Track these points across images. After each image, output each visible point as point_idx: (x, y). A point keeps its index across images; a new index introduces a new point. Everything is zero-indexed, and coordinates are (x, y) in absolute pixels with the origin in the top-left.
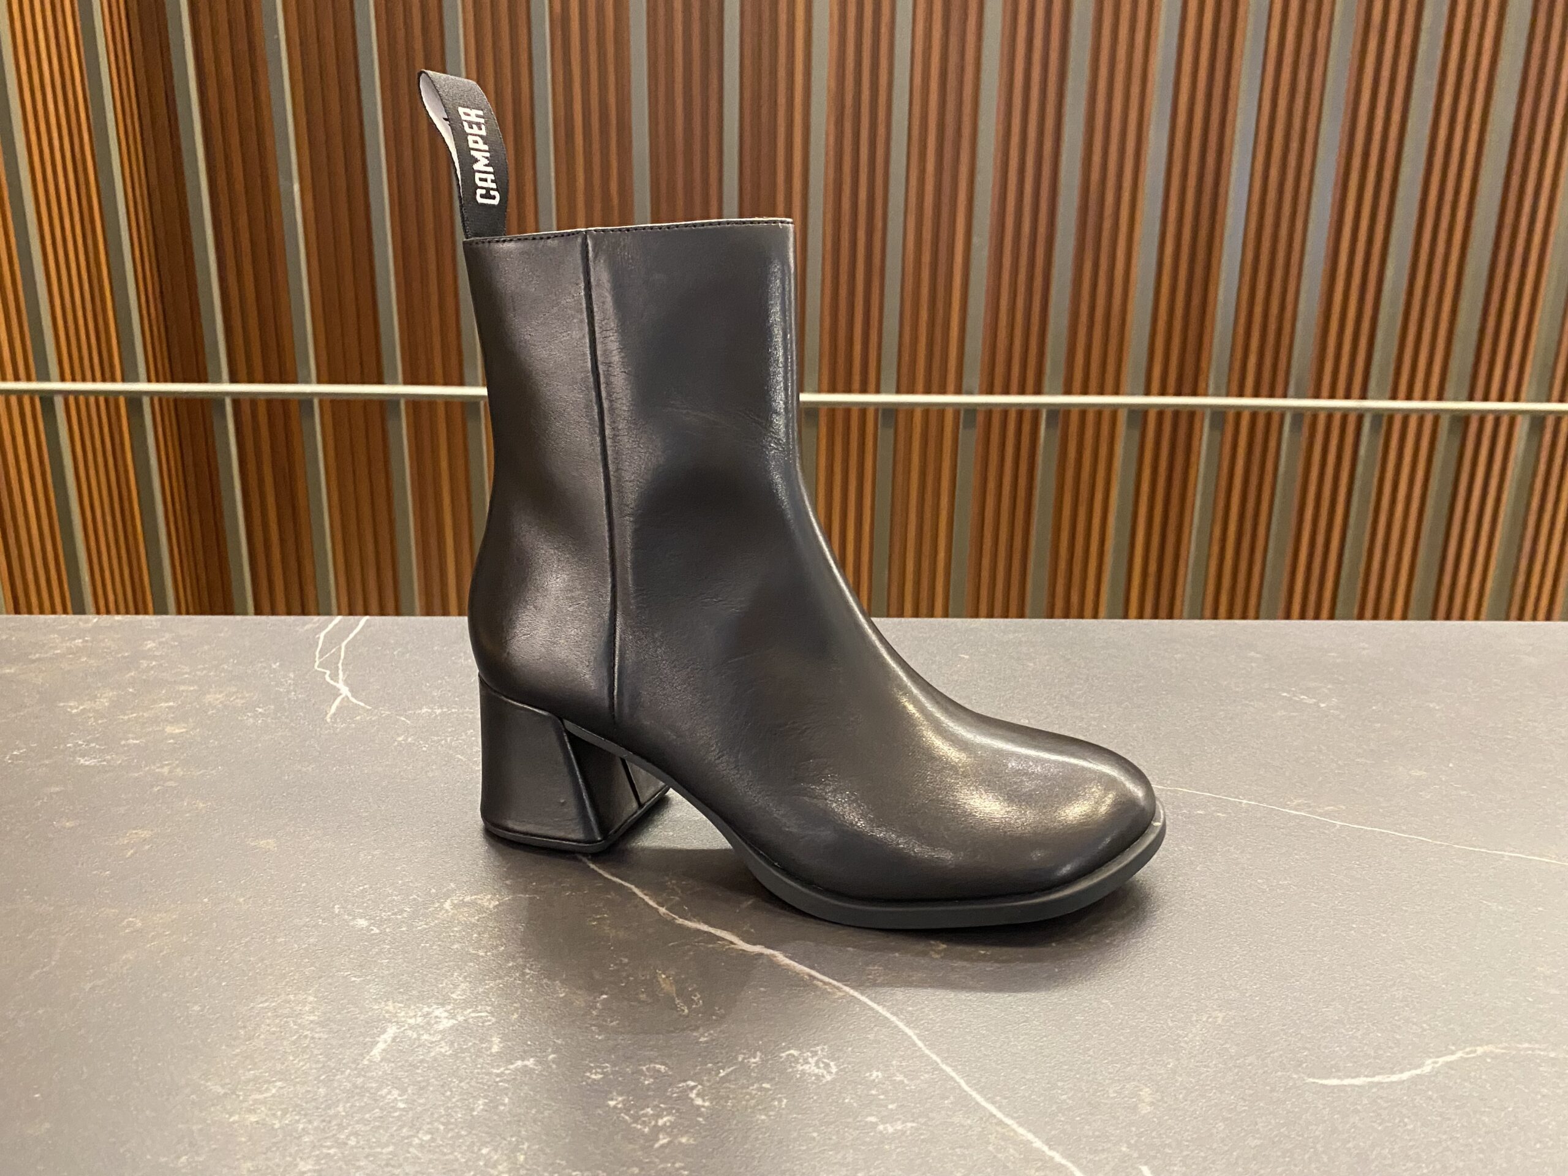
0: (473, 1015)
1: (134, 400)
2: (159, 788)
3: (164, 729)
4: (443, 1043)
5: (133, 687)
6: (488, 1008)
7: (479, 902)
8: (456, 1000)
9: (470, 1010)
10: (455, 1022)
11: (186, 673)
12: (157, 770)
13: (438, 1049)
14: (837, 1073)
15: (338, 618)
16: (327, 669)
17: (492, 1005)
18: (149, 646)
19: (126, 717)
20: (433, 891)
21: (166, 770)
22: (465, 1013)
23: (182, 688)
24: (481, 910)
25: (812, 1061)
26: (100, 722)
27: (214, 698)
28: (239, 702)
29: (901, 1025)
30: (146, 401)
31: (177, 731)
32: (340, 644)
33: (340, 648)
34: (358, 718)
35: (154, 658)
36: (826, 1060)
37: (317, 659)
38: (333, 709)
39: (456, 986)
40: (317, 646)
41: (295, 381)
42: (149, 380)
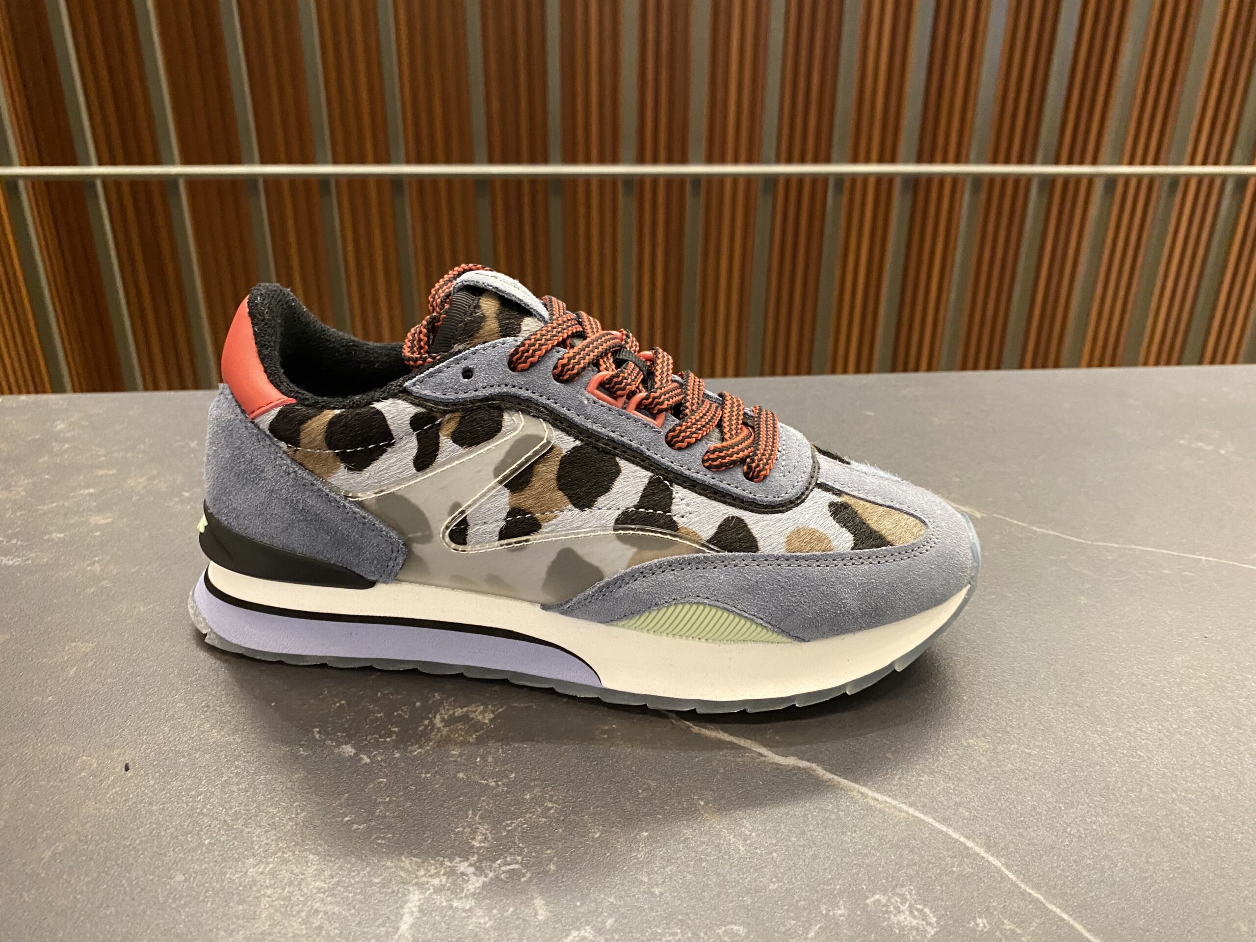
0: (503, 868)
1: (11, 183)
2: (92, 590)
3: (87, 520)
4: (480, 912)
5: (48, 473)
6: (519, 858)
7: (472, 715)
8: (479, 848)
9: (499, 862)
10: (486, 879)
11: (102, 456)
12: (89, 568)
13: (474, 920)
14: (938, 922)
17: (520, 855)
18: (59, 427)
19: (46, 507)
20: (418, 704)
21: (97, 567)
22: (495, 865)
23: (101, 472)
24: (476, 726)
25: (904, 908)
26: (18, 514)
27: (136, 482)
28: (163, 487)
29: (982, 852)
30: (21, 183)
31: (102, 522)
35: (66, 440)
36: (920, 907)
39: (474, 831)
41: (157, 162)
42: (22, 165)
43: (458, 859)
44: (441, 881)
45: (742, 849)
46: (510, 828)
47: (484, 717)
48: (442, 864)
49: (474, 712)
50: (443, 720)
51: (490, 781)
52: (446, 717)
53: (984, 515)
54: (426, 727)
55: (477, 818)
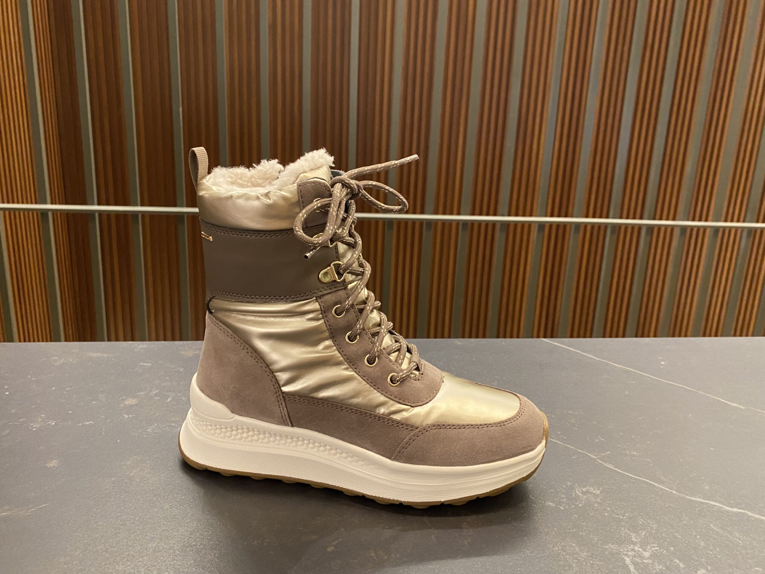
4: (656, 564)
9: (649, 547)
10: (649, 553)
13: (657, 567)
39: (630, 535)
43: (632, 546)
44: (632, 553)
45: (741, 542)
48: (627, 547)
52: (580, 491)
53: (745, 408)
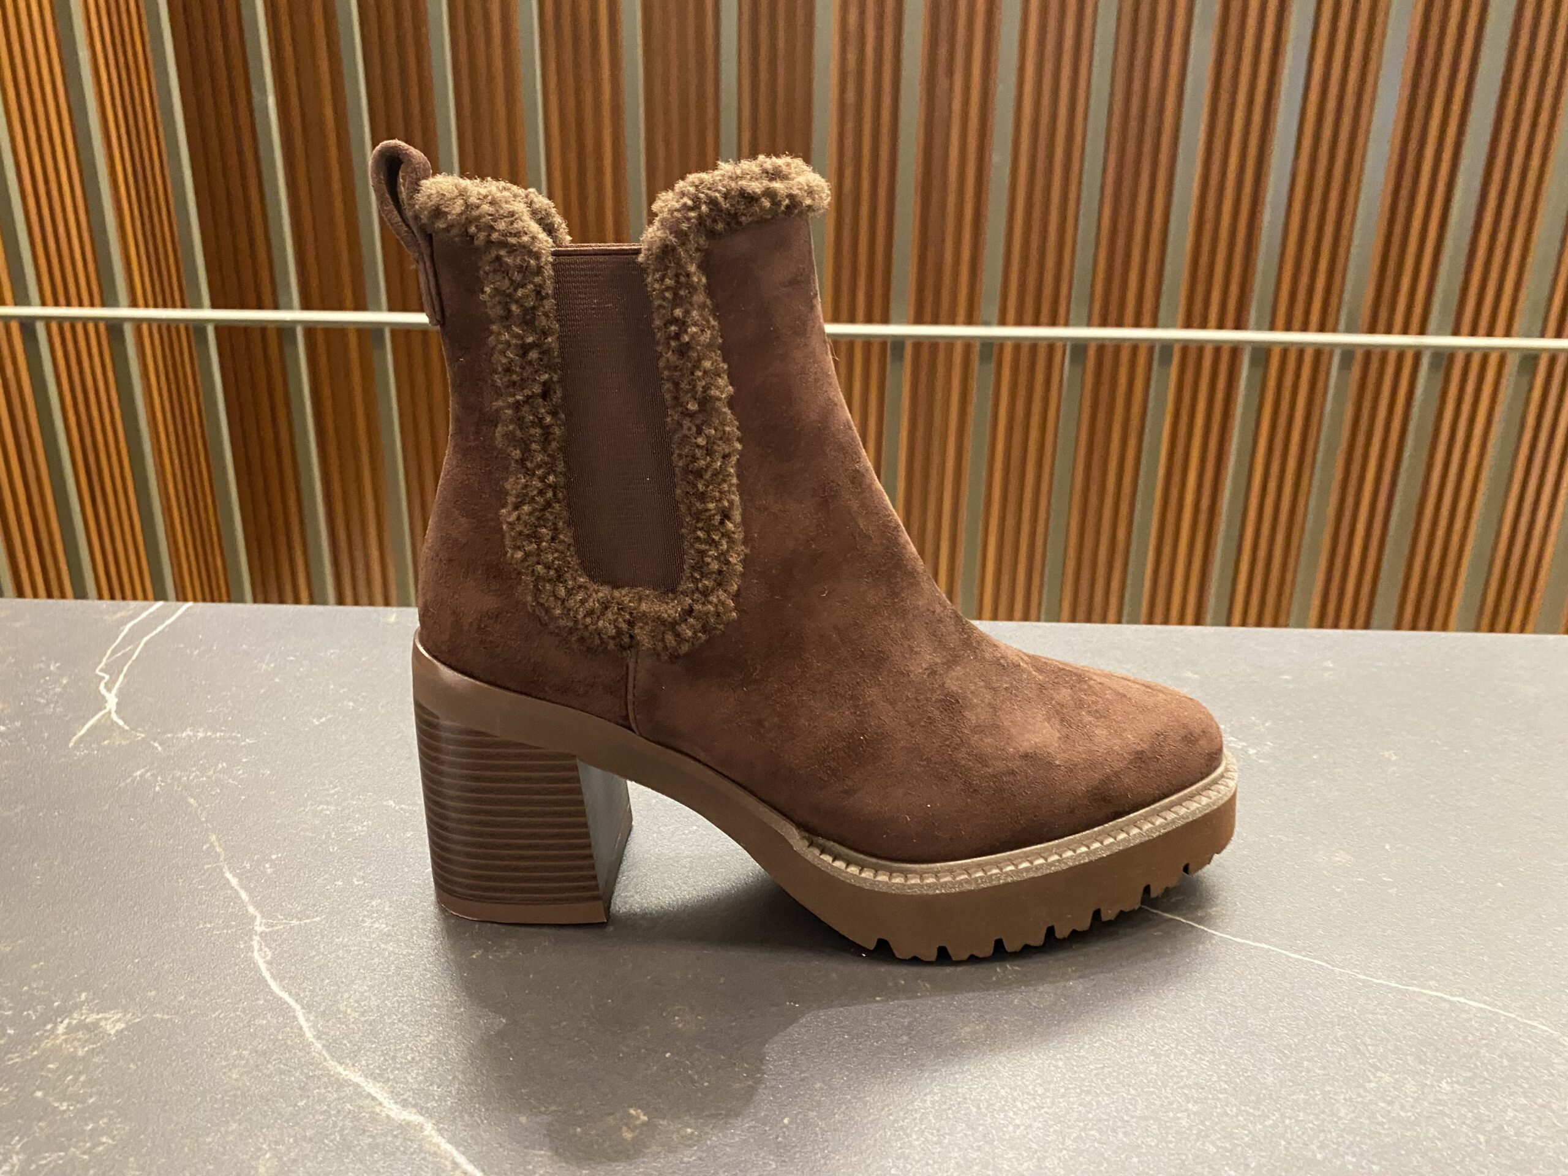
7: (103, 1023)
15: (160, 603)
16: (106, 673)
32: (142, 638)
33: (138, 646)
34: (106, 742)
37: (104, 660)
38: (83, 731)
40: (115, 641)
46: (44, 1162)
47: (114, 1026)
49: (106, 1019)
50: (69, 1023)
51: (65, 1104)
54: (46, 1031)
55: (19, 1146)
